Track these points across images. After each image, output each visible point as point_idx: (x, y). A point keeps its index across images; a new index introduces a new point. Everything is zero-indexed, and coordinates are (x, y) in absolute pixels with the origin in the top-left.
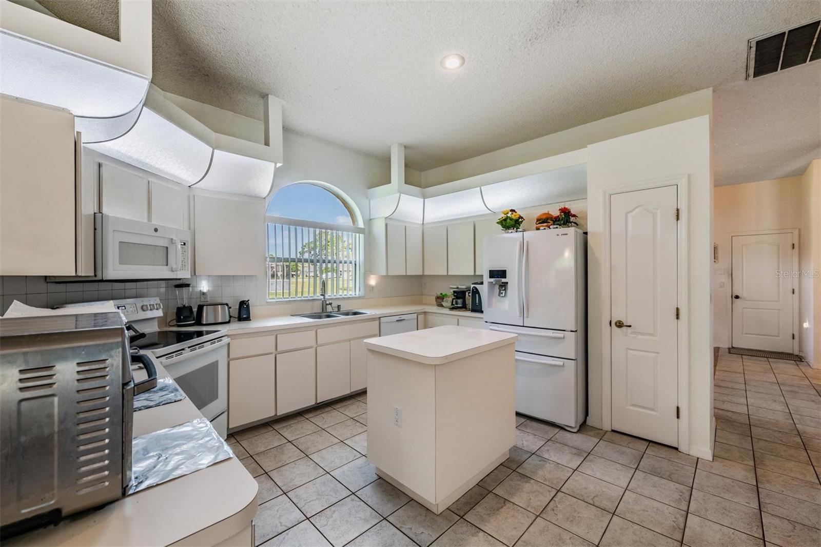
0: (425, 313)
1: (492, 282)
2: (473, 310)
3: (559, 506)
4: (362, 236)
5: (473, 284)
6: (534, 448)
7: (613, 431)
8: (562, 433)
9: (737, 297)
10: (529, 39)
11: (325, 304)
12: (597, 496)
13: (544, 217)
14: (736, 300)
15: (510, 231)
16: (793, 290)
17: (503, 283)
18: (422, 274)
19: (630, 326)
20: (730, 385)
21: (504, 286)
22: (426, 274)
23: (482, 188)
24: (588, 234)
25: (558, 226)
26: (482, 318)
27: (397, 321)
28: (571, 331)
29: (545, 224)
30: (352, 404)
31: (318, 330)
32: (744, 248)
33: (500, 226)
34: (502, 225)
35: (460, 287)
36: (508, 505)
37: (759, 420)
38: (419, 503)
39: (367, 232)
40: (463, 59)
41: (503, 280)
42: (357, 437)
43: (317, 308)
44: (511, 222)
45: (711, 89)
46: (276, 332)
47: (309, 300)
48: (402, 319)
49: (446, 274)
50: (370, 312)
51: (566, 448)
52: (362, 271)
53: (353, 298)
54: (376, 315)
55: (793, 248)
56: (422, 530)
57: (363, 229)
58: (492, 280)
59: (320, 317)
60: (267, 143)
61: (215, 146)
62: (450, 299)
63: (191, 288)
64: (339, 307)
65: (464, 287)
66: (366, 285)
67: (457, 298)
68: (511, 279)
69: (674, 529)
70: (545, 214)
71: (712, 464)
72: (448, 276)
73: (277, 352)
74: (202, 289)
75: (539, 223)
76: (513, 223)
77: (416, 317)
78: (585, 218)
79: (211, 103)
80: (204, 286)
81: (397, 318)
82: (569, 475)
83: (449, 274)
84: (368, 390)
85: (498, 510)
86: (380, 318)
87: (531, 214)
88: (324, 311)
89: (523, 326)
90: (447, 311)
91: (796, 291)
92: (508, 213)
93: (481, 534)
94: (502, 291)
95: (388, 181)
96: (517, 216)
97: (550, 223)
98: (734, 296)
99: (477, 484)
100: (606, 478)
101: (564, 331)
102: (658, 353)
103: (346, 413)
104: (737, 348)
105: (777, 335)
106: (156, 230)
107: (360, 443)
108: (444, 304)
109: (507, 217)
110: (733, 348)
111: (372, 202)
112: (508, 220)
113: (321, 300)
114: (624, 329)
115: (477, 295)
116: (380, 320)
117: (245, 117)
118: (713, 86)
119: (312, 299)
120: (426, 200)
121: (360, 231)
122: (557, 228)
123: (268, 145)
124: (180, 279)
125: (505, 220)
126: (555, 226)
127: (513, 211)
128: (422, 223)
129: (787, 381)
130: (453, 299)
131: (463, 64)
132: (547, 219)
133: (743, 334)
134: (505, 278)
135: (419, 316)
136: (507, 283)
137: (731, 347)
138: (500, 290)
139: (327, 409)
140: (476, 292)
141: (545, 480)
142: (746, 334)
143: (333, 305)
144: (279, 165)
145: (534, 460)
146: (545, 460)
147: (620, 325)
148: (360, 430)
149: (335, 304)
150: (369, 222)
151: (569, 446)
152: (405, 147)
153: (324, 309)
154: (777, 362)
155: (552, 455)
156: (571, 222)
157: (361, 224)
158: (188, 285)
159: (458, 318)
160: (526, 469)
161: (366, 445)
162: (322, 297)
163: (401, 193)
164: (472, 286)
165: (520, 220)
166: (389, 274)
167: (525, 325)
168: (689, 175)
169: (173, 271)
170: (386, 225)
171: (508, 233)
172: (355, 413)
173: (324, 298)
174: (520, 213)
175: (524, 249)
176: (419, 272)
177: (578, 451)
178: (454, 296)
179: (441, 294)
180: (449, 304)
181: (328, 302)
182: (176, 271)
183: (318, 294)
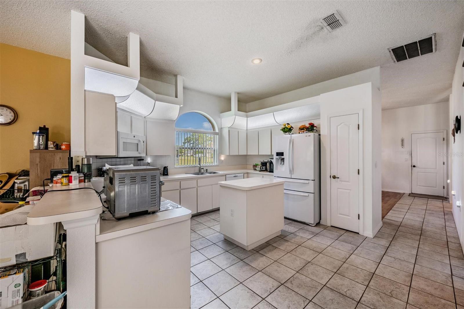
0: (248, 173)
1: (277, 158)
2: (270, 172)
3: (298, 250)
4: (217, 136)
5: (270, 159)
6: (293, 231)
7: (332, 226)
8: (308, 226)
9: (414, 166)
10: (288, 52)
11: (200, 169)
12: (315, 247)
13: (302, 127)
14: (414, 168)
15: (286, 134)
16: (444, 162)
17: (282, 158)
18: (246, 154)
19: (338, 178)
20: (399, 210)
21: (283, 160)
22: (248, 154)
23: (274, 113)
24: (321, 135)
25: (308, 132)
26: (273, 175)
27: (234, 176)
28: (312, 180)
29: (303, 131)
30: (213, 214)
31: (198, 180)
32: (418, 140)
33: (282, 131)
34: (283, 131)
35: (264, 160)
36: (277, 249)
37: (405, 224)
38: (241, 248)
39: (220, 134)
40: (261, 60)
41: (282, 157)
42: (215, 226)
43: (197, 170)
44: (287, 130)
45: (379, 66)
46: (180, 180)
47: (193, 167)
48: (236, 176)
49: (258, 154)
50: (221, 173)
51: (308, 232)
52: (218, 153)
53: (213, 166)
54: (224, 173)
55: (444, 140)
56: (241, 255)
57: (218, 133)
58: (277, 157)
59: (198, 174)
60: (176, 97)
61: (156, 100)
62: (260, 166)
63: (144, 161)
64: (207, 170)
65: (267, 161)
66: (219, 160)
67: (263, 166)
68: (285, 156)
69: (343, 258)
70: (303, 126)
71: (372, 239)
72: (259, 156)
73: (181, 189)
74: (148, 161)
75: (300, 130)
76: (288, 130)
77: (243, 175)
78: (320, 128)
79: (152, 79)
80: (149, 160)
81: (234, 175)
82: (306, 241)
83: (259, 154)
84: (220, 208)
85: (272, 250)
86: (226, 175)
87: (296, 126)
88: (200, 172)
89: (291, 178)
90: (258, 172)
91: (445, 163)
92: (286, 125)
93: (265, 257)
94: (282, 162)
95: (230, 110)
96: (290, 127)
97: (305, 130)
98: (412, 166)
99: (266, 242)
100: (322, 242)
101: (309, 180)
102: (350, 190)
103: (211, 217)
104: (414, 194)
105: (435, 186)
106: (134, 137)
107: (217, 228)
108: (257, 169)
109: (286, 127)
110: (412, 193)
111: (222, 119)
112: (286, 129)
113: (199, 166)
114: (336, 179)
115: (272, 164)
116: (226, 176)
117: (166, 83)
118: (380, 65)
119: (195, 166)
120: (248, 118)
121: (217, 134)
122: (307, 132)
123: (177, 98)
124: (141, 157)
125: (284, 128)
126: (306, 132)
127: (288, 124)
128: (246, 129)
129: (431, 209)
130: (261, 166)
131: (261, 62)
132: (304, 128)
133: (417, 186)
134: (283, 156)
135: (244, 175)
136: (284, 158)
137: (411, 193)
138: (281, 162)
139: (202, 216)
140: (271, 163)
141: (295, 242)
142: (419, 186)
143: (204, 169)
144: (181, 106)
145: (292, 235)
146: (297, 236)
147: (334, 177)
148: (217, 224)
149: (205, 169)
150: (221, 129)
151: (309, 231)
152: (238, 93)
153: (200, 171)
154: (432, 200)
155: (301, 234)
156: (314, 130)
157: (217, 131)
158: (143, 160)
159: (263, 175)
160: (287, 238)
161: (219, 228)
162: (199, 165)
163: (236, 115)
164: (270, 160)
165: (292, 128)
166: (231, 154)
167: (292, 178)
168: (363, 109)
169: (139, 154)
170: (229, 131)
171: (286, 135)
172: (215, 217)
173: (200, 165)
174: (291, 125)
175: (292, 142)
176: (244, 153)
177: (313, 233)
178: (261, 165)
179: (256, 164)
180: (259, 169)
181: (202, 168)
182: (141, 153)
183: (197, 164)
